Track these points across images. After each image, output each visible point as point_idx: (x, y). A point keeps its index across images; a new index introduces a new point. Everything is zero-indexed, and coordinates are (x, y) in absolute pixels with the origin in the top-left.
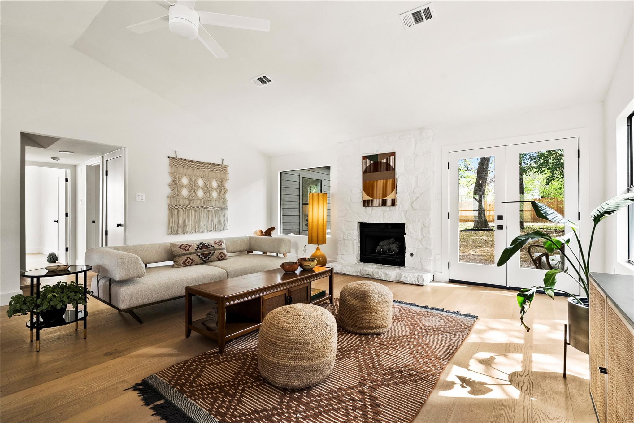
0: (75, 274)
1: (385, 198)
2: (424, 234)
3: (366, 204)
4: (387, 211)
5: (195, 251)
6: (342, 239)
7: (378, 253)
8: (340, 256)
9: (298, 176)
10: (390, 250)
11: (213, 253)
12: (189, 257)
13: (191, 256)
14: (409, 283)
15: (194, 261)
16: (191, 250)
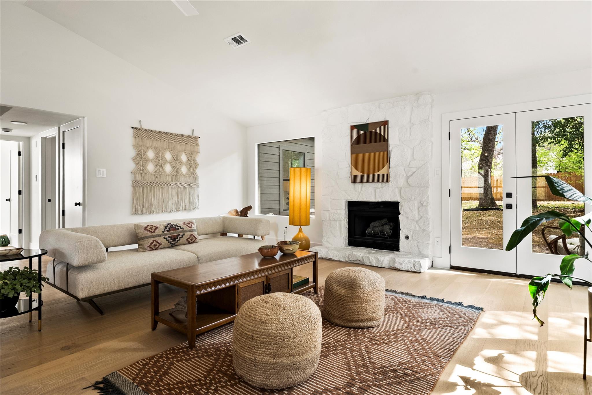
0: (28, 259)
1: (377, 173)
2: (421, 214)
3: (354, 180)
4: (379, 188)
5: (162, 233)
6: (328, 219)
7: (368, 236)
8: (326, 238)
9: (278, 149)
10: (382, 232)
11: (182, 235)
12: (156, 240)
13: (157, 239)
14: (404, 270)
15: (161, 244)
16: (157, 232)
